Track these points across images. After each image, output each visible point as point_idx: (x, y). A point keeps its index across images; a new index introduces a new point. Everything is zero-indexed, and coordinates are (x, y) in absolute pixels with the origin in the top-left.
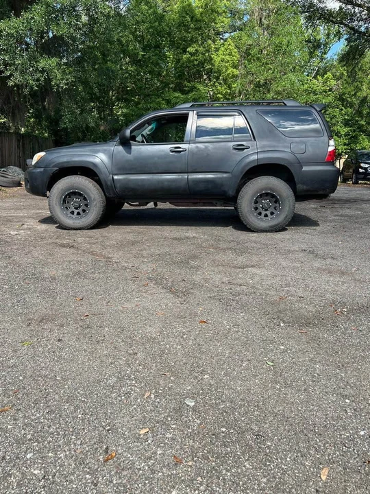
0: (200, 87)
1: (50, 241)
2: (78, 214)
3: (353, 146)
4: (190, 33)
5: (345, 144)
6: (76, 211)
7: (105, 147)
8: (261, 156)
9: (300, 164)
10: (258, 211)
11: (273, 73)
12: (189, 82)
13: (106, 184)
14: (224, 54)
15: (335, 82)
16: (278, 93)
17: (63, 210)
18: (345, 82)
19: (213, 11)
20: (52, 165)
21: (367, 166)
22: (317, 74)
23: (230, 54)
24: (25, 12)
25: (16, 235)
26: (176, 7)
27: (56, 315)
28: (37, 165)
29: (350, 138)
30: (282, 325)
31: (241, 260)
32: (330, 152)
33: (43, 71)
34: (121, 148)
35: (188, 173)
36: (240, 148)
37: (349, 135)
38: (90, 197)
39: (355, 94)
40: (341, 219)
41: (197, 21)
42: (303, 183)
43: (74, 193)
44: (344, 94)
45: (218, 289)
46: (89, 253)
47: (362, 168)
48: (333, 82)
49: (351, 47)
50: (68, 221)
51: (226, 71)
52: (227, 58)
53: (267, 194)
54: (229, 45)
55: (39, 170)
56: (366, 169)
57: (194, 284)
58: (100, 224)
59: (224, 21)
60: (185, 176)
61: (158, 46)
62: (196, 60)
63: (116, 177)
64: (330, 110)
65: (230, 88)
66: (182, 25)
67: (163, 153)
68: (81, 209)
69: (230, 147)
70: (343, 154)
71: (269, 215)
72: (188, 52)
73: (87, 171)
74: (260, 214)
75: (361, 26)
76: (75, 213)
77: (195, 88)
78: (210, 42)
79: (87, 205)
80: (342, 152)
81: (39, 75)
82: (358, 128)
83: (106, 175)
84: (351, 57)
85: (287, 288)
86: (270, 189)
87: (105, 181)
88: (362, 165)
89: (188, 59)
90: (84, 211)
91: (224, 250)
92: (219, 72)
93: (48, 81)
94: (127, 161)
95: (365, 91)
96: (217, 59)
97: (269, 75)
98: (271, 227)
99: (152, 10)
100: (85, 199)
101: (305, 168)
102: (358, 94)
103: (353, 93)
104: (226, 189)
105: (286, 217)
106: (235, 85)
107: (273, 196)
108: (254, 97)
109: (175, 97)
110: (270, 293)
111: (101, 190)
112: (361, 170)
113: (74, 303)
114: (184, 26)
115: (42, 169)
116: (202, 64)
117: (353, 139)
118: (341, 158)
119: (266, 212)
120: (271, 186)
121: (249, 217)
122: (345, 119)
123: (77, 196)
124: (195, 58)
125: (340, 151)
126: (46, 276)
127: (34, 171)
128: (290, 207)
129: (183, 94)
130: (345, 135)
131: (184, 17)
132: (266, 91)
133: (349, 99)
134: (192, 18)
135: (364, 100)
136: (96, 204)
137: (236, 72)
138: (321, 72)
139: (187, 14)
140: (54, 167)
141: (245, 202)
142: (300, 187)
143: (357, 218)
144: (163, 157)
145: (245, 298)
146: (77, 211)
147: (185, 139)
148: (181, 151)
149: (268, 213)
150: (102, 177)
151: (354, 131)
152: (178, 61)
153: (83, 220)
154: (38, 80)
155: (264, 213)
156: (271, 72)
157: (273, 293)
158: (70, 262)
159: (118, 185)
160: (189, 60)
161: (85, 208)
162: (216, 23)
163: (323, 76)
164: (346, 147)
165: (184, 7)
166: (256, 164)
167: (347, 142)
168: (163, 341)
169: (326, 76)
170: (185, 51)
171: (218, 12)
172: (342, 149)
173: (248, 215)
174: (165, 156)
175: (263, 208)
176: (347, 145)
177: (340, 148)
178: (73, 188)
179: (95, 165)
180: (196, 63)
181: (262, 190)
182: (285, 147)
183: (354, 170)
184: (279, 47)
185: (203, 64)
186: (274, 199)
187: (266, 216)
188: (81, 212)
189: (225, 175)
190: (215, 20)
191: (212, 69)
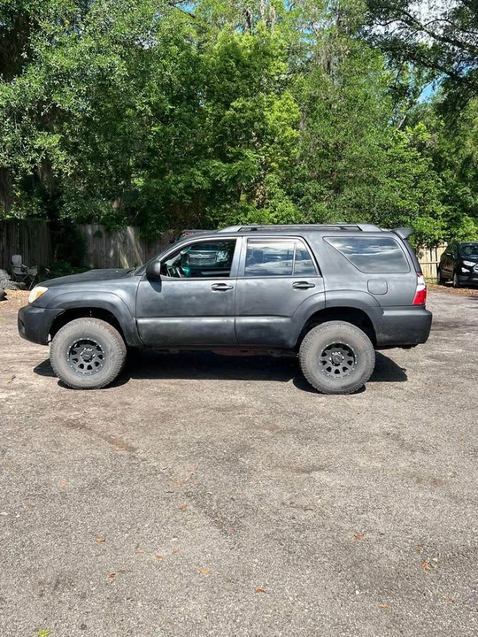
0: (249, 153)
1: (54, 414)
2: (90, 368)
3: (454, 230)
4: (234, 82)
5: (443, 229)
6: (86, 365)
7: (126, 283)
8: (330, 296)
9: (381, 307)
10: (326, 366)
11: (346, 135)
12: (233, 146)
13: (128, 331)
14: (279, 111)
15: (429, 136)
16: (352, 161)
17: (69, 363)
18: (442, 135)
19: (266, 54)
20: (55, 306)
21: (471, 264)
22: (405, 124)
23: (288, 111)
24: (19, 76)
25: (7, 400)
26: (216, 47)
27: (75, 573)
28: (36, 305)
29: (450, 220)
30: (357, 592)
31: (306, 454)
32: (419, 292)
33: (39, 151)
34: (147, 283)
35: (235, 316)
36: (303, 286)
37: (448, 216)
38: (106, 348)
39: (457, 151)
40: (436, 366)
41: (245, 66)
42: (385, 333)
43: (85, 342)
44: (442, 151)
45: (276, 518)
46: (106, 439)
47: (466, 267)
48: (427, 136)
49: (450, 94)
50: (75, 377)
51: (283, 132)
52: (285, 115)
53: (337, 346)
54: (287, 99)
55: (38, 311)
56: (470, 268)
57: (247, 507)
58: (118, 380)
59: (280, 68)
60: (232, 320)
61: (191, 97)
62: (243, 118)
63: (140, 321)
64: (423, 183)
65: (288, 154)
66: (225, 72)
67: (202, 291)
68: (94, 360)
69: (289, 285)
70: (441, 240)
71: (341, 371)
72: (232, 107)
73: (102, 312)
74: (329, 369)
75: (463, 68)
76: (86, 367)
77: (242, 155)
78: (261, 94)
79: (101, 357)
80: (440, 238)
81: (35, 155)
82: (460, 206)
83: (127, 317)
84: (449, 109)
85: (365, 516)
86: (342, 339)
87: (126, 327)
88: (466, 263)
89: (234, 116)
90: (97, 364)
91: (284, 432)
92: (274, 133)
93: (47, 163)
94: (156, 300)
95: (469, 147)
96: (271, 118)
97: (340, 138)
98: (343, 387)
99: (184, 52)
100: (99, 349)
101: (386, 313)
102: (461, 152)
103: (453, 150)
104: (285, 337)
105: (364, 374)
106: (296, 150)
107: (345, 348)
108: (320, 166)
109: (214, 167)
110: (343, 525)
111: (120, 337)
112: (464, 270)
113: (94, 546)
114: (227, 73)
115: (42, 310)
116: (250, 123)
117: (455, 222)
118: (437, 246)
119: (337, 368)
120: (342, 335)
121: (315, 374)
122: (443, 194)
123: (88, 345)
124: (242, 115)
125: (437, 237)
126: (55, 491)
127: (33, 312)
128: (367, 361)
129: (225, 163)
130: (443, 215)
131: (227, 61)
132: (336, 158)
133: (448, 158)
134: (237, 62)
135: (468, 160)
136: (114, 356)
137: (296, 134)
138: (411, 122)
139: (232, 58)
140: (59, 307)
141: (310, 355)
142: (380, 336)
143: (457, 363)
144: (203, 296)
145: (312, 537)
146: (88, 364)
147: (232, 273)
148: (225, 290)
149: (340, 368)
150: (122, 321)
151: (455, 210)
152: (219, 118)
153: (96, 376)
154: (33, 161)
155: (334, 368)
156: (342, 133)
157: (347, 526)
158: (83, 460)
159: (143, 332)
160: (233, 118)
161: (99, 360)
162: (270, 71)
163: (413, 126)
164: (444, 232)
165: (226, 49)
166: (323, 308)
167: (445, 225)
168: (212, 629)
169: (417, 127)
170: (228, 106)
171: (272, 56)
172: (439, 234)
173: (313, 372)
174: (206, 295)
175: (333, 363)
176: (446, 229)
177: (435, 234)
178: (83, 335)
179: (113, 305)
180: (243, 121)
181: (332, 340)
182: (361, 286)
183: (455, 270)
184: (355, 101)
185: (252, 123)
186: (347, 352)
187: (337, 372)
188: (93, 366)
189: (283, 320)
190: (268, 65)
191: (263, 130)
